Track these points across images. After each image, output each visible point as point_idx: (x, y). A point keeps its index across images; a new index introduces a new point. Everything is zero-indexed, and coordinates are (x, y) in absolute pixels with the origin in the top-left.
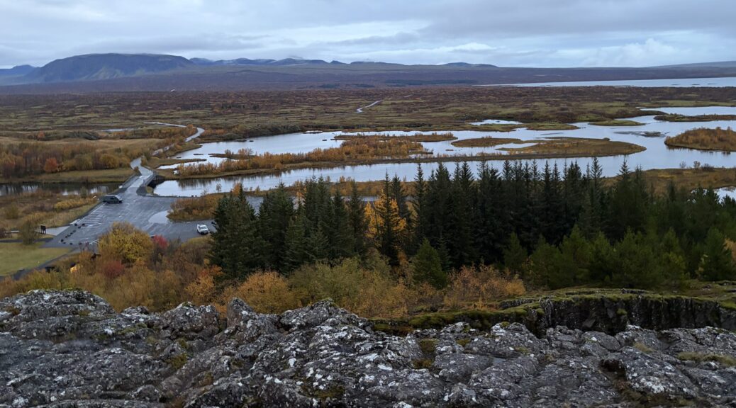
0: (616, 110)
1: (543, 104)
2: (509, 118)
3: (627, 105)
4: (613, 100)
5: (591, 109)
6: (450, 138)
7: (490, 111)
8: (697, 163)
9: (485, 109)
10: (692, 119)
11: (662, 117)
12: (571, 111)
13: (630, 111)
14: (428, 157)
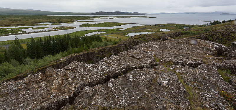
5: (64, 20)
6: (31, 27)
10: (83, 22)
11: (78, 21)
12: (60, 21)
13: (72, 20)
14: (25, 33)
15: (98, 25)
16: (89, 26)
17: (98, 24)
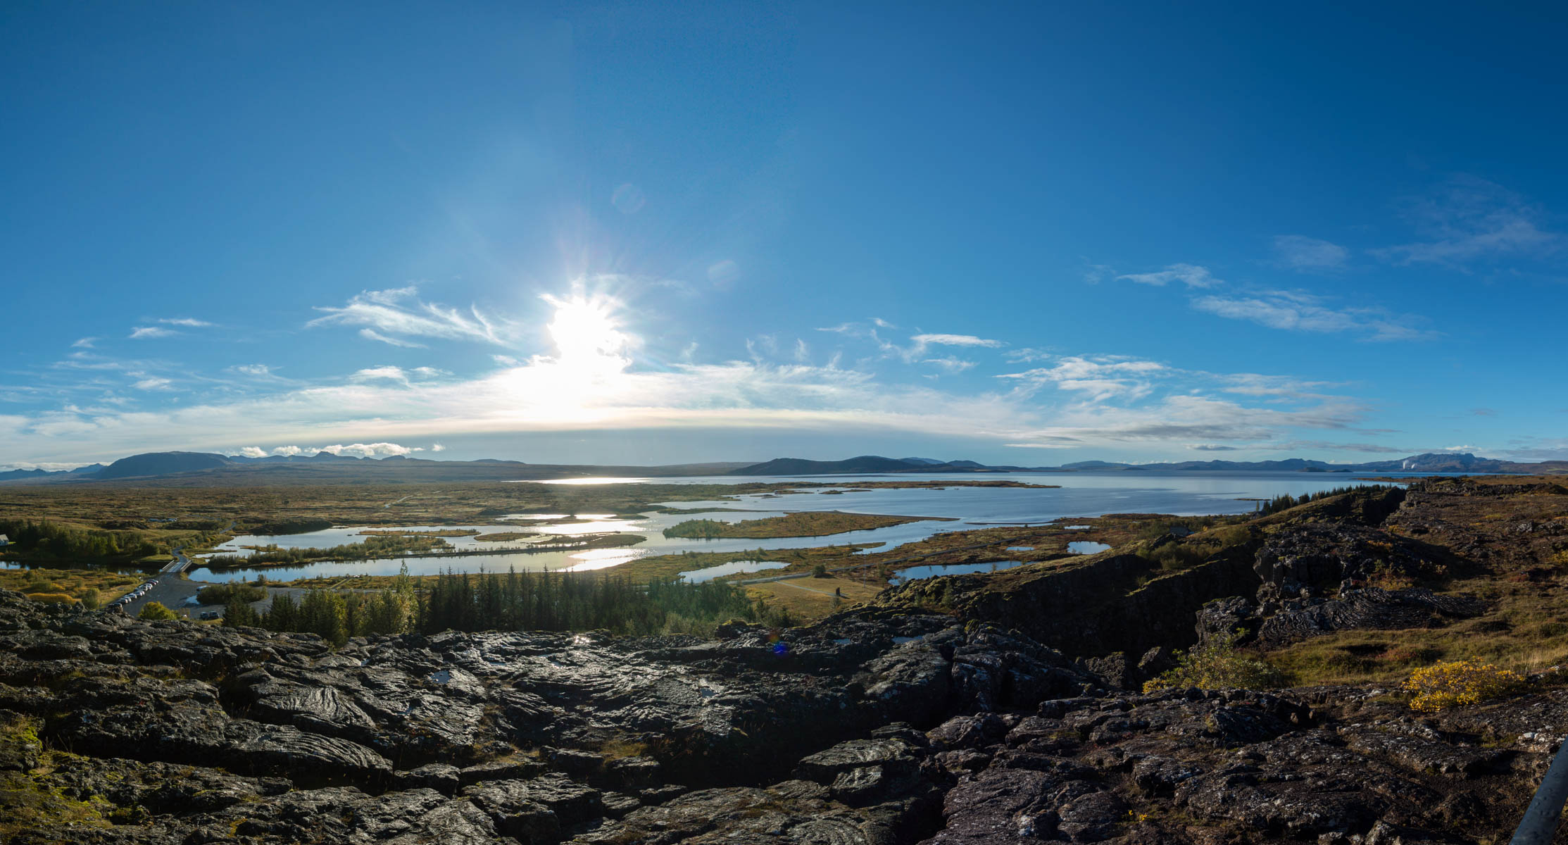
3: (636, 501)
4: (626, 495)
5: (604, 505)
6: (473, 532)
11: (663, 510)
13: (641, 506)
14: (449, 553)
16: (712, 531)
17: (758, 523)
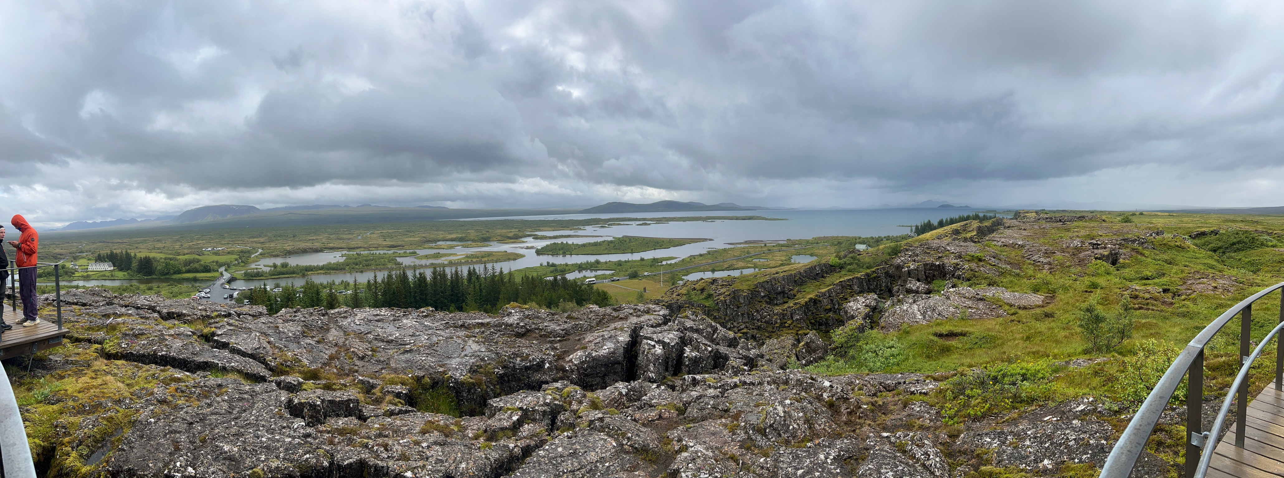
0: (513, 233)
1: (473, 231)
2: (452, 240)
4: (513, 228)
5: (499, 234)
7: (441, 236)
8: (548, 263)
9: (438, 235)
10: (550, 238)
11: (536, 238)
12: (488, 235)
13: (520, 234)
15: (594, 248)
16: (565, 250)
17: (596, 244)
